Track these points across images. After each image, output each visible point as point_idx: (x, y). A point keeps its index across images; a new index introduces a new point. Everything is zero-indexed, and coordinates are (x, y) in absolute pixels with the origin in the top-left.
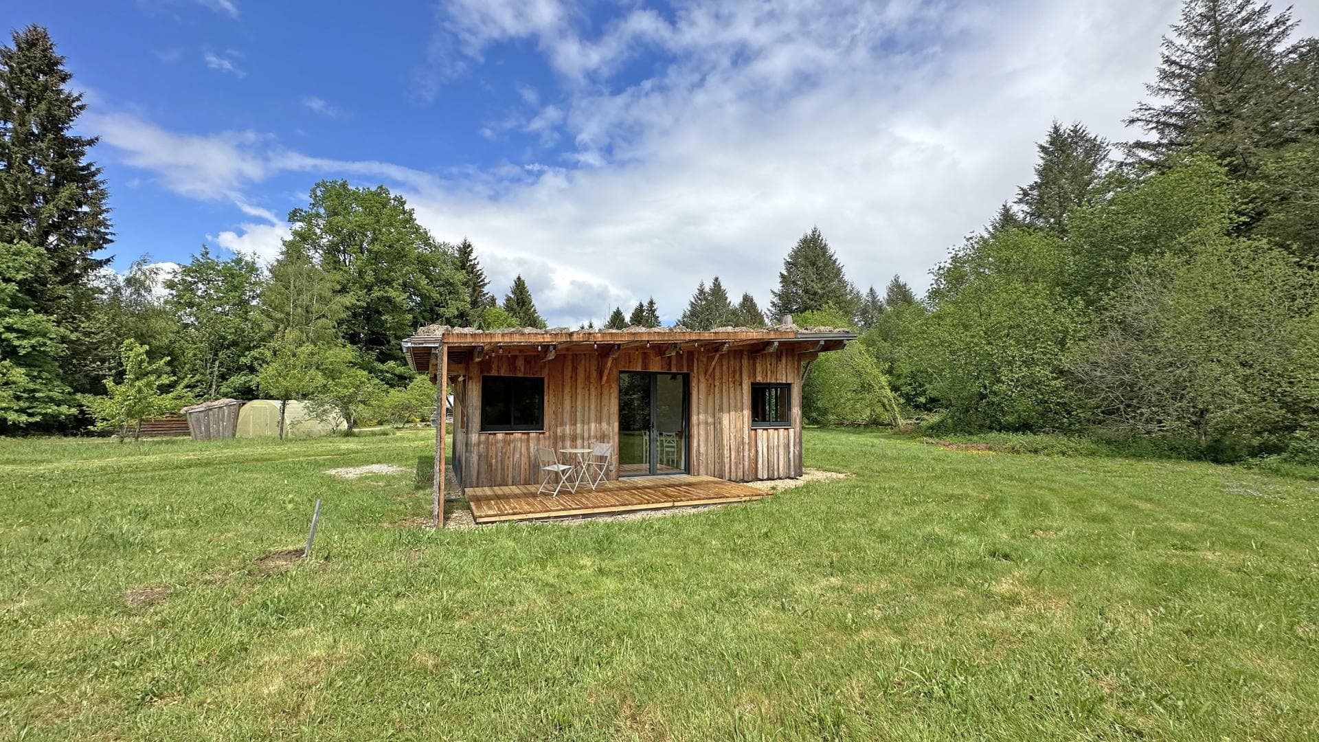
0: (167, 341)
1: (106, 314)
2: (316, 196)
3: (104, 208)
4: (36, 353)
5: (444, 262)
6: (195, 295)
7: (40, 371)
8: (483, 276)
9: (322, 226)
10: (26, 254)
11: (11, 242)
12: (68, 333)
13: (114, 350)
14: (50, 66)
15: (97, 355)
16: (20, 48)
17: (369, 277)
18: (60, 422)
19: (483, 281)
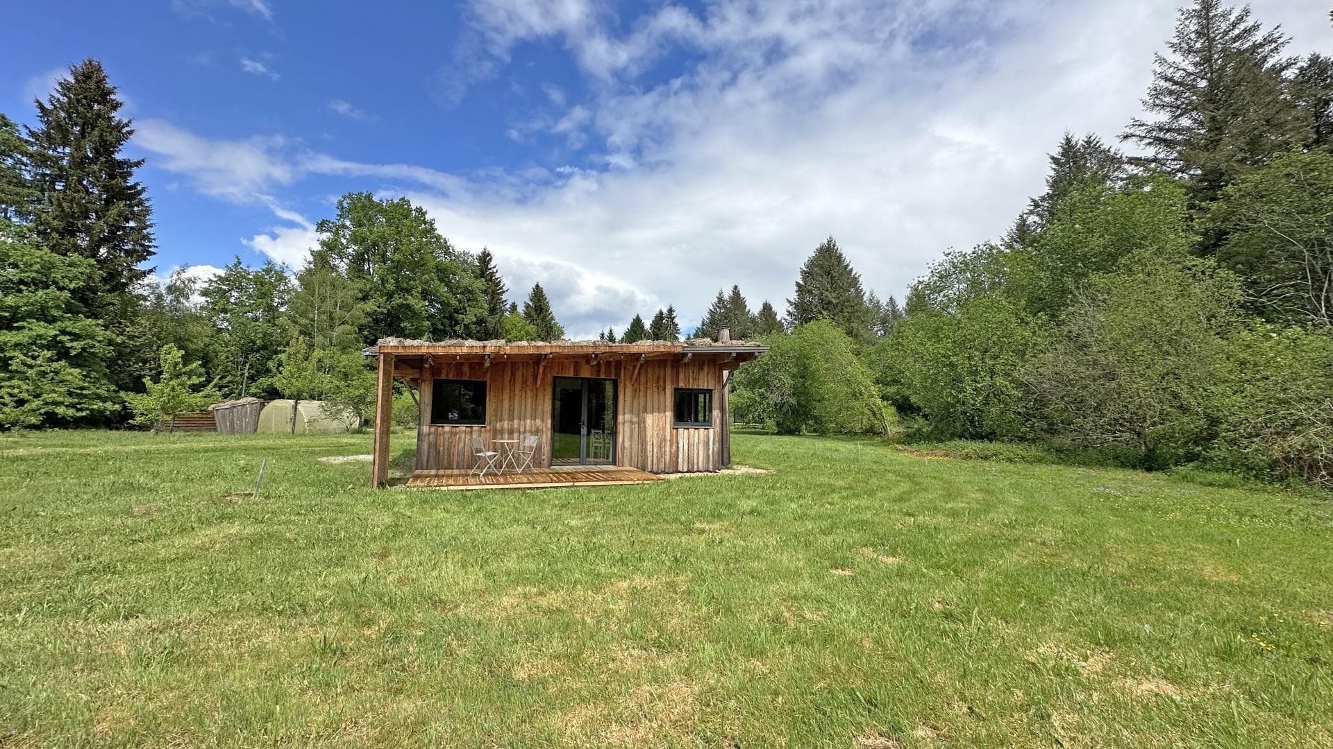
0: (202, 345)
1: (148, 320)
2: (343, 208)
3: (148, 223)
4: (86, 354)
5: (464, 270)
6: (229, 302)
7: (90, 371)
8: (502, 284)
9: (348, 237)
10: (79, 266)
11: (65, 255)
12: (114, 336)
13: (154, 352)
14: (104, 96)
15: (139, 357)
16: (77, 81)
17: (390, 286)
18: (106, 417)
19: (501, 288)
